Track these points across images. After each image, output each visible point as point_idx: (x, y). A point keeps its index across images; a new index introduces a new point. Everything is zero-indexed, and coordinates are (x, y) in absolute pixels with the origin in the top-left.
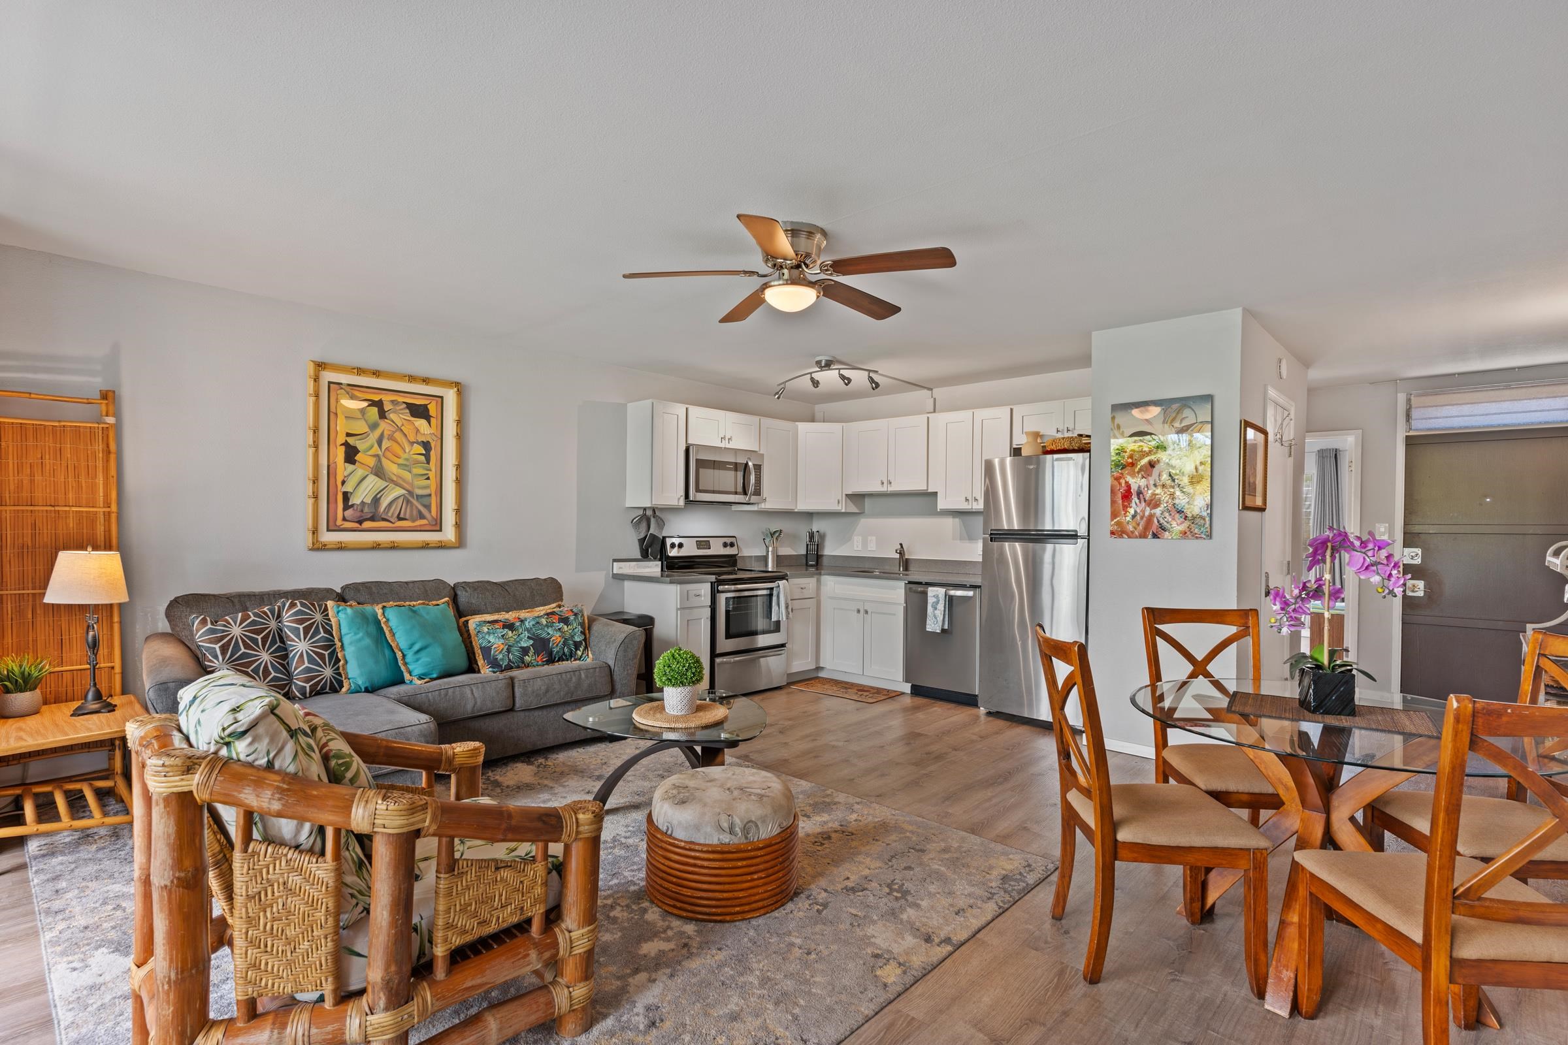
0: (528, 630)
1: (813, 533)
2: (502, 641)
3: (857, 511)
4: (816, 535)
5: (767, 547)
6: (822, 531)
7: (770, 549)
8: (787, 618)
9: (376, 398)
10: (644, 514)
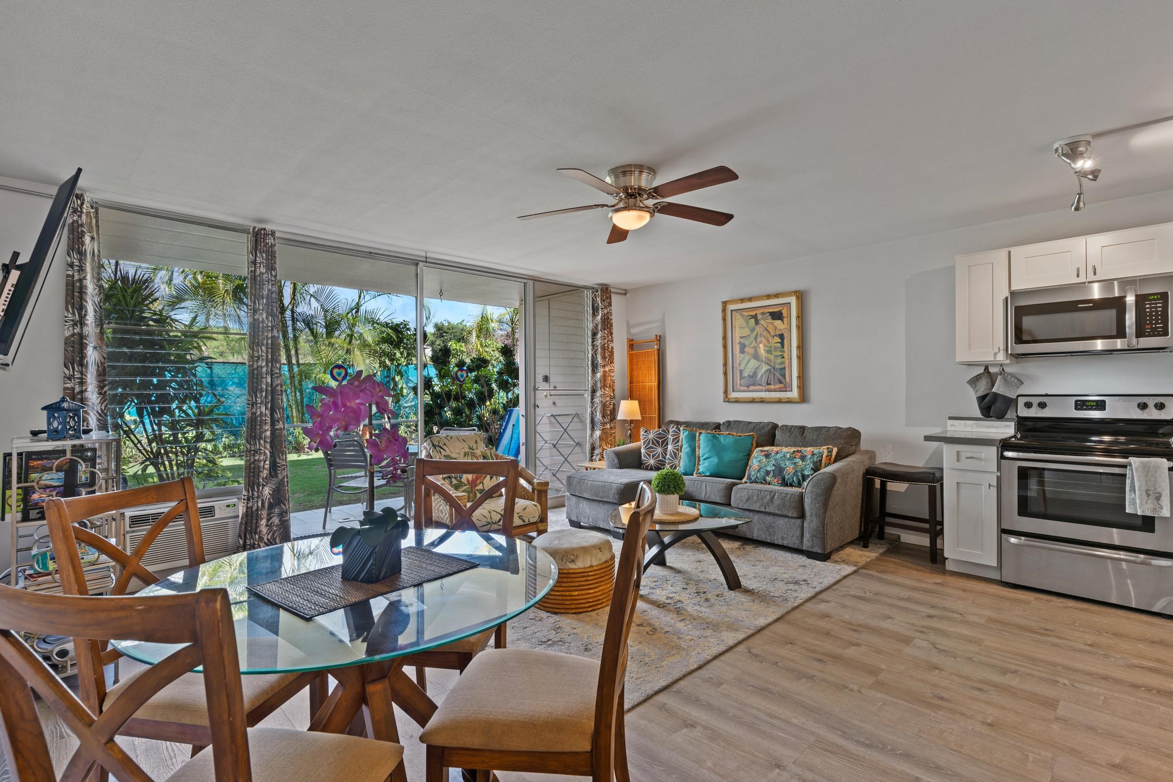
0: (776, 460)
2: (758, 464)
9: (753, 313)
10: (985, 370)
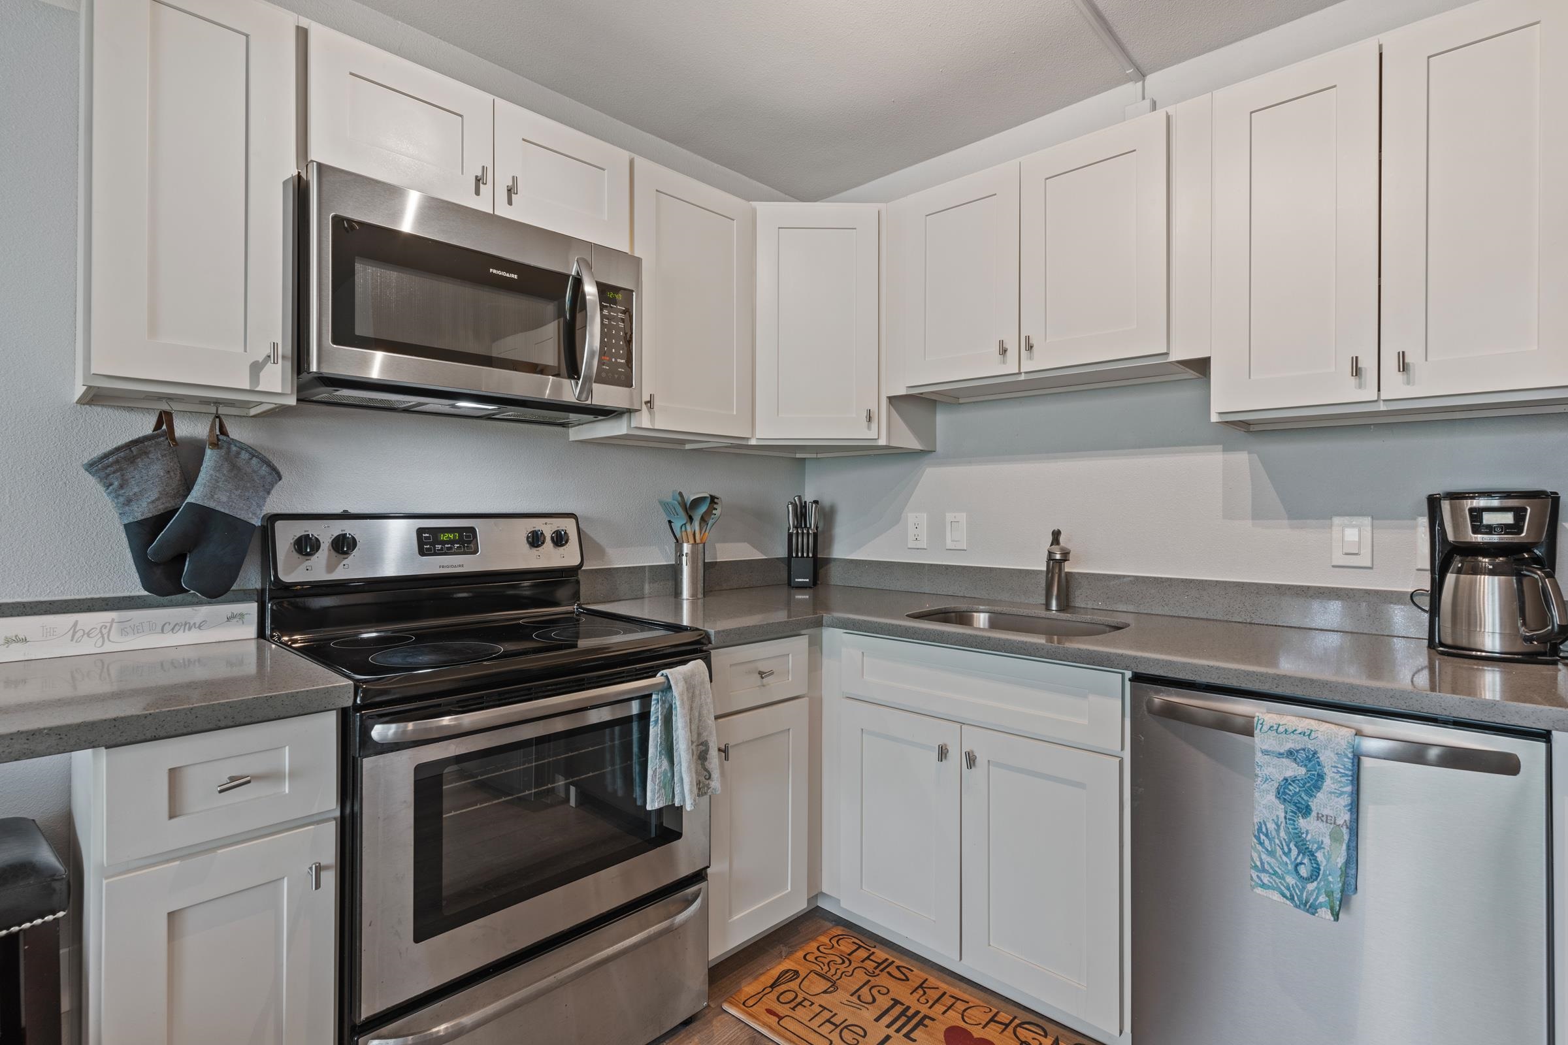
1: (804, 506)
3: (920, 448)
4: (812, 512)
5: (679, 544)
6: (826, 501)
7: (686, 548)
8: (702, 788)
10: (158, 426)
